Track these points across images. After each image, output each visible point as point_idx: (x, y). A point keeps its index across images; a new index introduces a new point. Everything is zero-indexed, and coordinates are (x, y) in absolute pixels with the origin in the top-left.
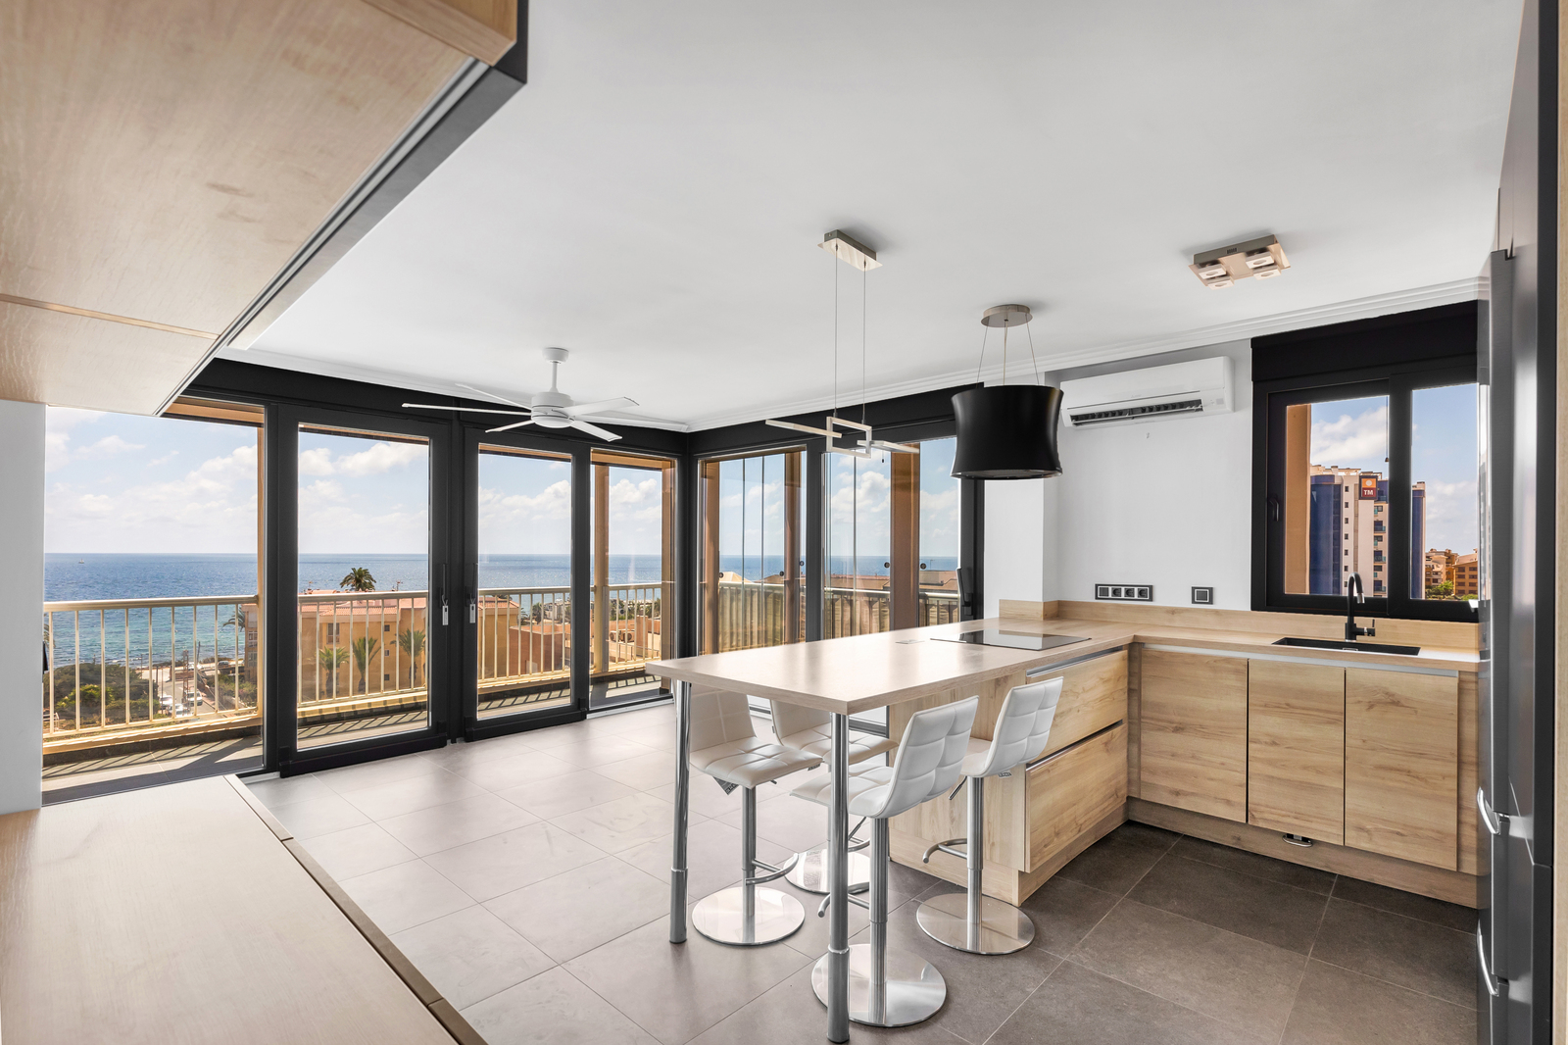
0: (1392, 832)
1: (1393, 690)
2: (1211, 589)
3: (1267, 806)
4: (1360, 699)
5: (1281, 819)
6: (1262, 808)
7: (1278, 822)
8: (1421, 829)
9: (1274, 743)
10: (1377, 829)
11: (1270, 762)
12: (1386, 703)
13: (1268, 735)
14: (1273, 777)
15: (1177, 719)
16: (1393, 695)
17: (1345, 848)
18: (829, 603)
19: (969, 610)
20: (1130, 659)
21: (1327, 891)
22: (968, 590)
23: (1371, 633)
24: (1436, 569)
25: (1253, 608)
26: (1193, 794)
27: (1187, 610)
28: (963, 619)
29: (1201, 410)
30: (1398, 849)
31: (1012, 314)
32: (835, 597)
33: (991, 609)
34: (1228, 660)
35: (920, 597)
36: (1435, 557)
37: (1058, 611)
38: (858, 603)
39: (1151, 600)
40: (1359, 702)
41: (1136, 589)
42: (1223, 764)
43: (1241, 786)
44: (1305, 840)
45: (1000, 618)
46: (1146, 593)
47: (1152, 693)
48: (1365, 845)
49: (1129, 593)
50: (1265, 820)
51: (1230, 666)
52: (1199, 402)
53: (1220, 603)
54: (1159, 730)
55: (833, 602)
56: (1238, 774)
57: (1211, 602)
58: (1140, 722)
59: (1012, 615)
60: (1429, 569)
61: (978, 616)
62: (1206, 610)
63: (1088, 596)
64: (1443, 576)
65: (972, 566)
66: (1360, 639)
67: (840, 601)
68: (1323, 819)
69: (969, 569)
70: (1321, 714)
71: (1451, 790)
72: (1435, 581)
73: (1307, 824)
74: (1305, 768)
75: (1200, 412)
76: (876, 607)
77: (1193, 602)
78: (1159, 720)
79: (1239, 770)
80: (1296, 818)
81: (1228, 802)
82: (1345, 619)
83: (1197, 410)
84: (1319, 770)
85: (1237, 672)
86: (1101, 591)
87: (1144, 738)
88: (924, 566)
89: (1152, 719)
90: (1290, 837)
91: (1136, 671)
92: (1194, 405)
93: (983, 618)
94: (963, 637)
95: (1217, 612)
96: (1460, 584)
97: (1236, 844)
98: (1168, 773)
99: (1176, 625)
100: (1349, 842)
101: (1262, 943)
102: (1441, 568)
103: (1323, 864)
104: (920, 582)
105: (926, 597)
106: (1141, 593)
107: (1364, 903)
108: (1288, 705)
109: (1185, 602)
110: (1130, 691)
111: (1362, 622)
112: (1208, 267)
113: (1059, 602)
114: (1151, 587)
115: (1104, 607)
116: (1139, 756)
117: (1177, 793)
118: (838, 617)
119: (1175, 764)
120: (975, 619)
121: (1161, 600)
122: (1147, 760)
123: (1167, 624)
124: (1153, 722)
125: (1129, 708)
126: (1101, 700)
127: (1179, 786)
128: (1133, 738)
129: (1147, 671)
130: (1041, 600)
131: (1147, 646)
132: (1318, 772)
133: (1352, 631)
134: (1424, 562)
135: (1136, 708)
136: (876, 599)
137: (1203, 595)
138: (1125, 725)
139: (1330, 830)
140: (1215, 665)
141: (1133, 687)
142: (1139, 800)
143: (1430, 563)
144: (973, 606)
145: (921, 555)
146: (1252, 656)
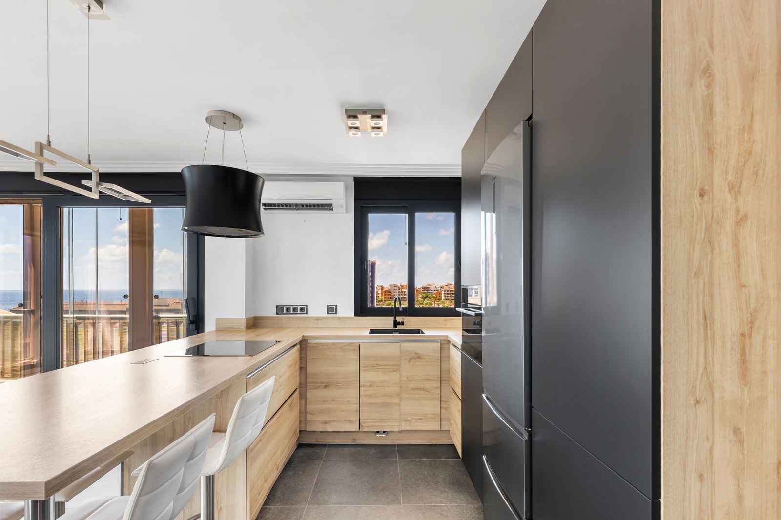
0: (418, 419)
1: (418, 351)
2: (336, 306)
3: (368, 419)
4: (406, 357)
5: (374, 424)
6: (366, 421)
7: (373, 426)
8: (428, 414)
9: (371, 386)
10: (413, 419)
11: (370, 396)
12: (415, 358)
13: (368, 382)
14: (371, 403)
15: (325, 380)
16: (418, 354)
17: (401, 431)
18: (72, 327)
19: (193, 326)
20: (301, 350)
21: (396, 457)
22: (193, 313)
23: (403, 324)
24: (379, 292)
25: (355, 315)
26: (334, 421)
27: (325, 318)
28: (189, 334)
29: (332, 210)
30: (420, 426)
31: (229, 120)
32: (78, 321)
33: (210, 325)
34: (350, 345)
35: (153, 317)
36: (378, 288)
37: (254, 323)
38: (100, 325)
39: (307, 313)
40: (406, 359)
41: (299, 307)
42: (348, 401)
43: (356, 411)
44: (384, 432)
45: (216, 330)
46: (304, 309)
47: (311, 368)
48: (408, 428)
49: (295, 310)
50: (368, 426)
51: (351, 348)
52: (331, 205)
53: (341, 313)
54: (316, 388)
55: (76, 326)
56: (355, 405)
57: (336, 313)
58: (306, 386)
59: (224, 328)
60: (377, 292)
61: (200, 330)
62: (334, 317)
63: (272, 313)
64: (380, 295)
65: (195, 296)
66: (399, 327)
67: (83, 324)
68: (392, 419)
69: (193, 299)
70: (391, 367)
71: (438, 394)
72: (378, 297)
73: (385, 424)
74: (385, 395)
75: (331, 211)
76: (116, 328)
77: (328, 313)
78: (316, 383)
79: (356, 403)
80: (381, 422)
81: (351, 421)
82: (393, 318)
83: (330, 210)
84: (389, 396)
85: (355, 350)
86: (280, 309)
87: (309, 395)
88: (157, 297)
89: (312, 383)
90: (378, 432)
91: (304, 356)
92: (328, 207)
93: (204, 332)
94: (189, 352)
95: (339, 318)
96: (385, 298)
97: (353, 442)
98: (321, 412)
99: (320, 326)
100: (403, 428)
101: (381, 506)
102: (380, 292)
103: (391, 441)
104: (154, 305)
105: (159, 318)
106: (301, 310)
107: (412, 458)
108: (377, 365)
109: (323, 313)
110: (301, 368)
111: (399, 319)
112: (351, 119)
113: (254, 317)
114: (306, 306)
115: (281, 319)
116: (306, 405)
117: (326, 423)
118: (81, 336)
119: (325, 406)
120: (198, 333)
121: (311, 313)
122: (310, 407)
123: (315, 326)
124: (313, 385)
125: (300, 379)
126: (288, 379)
127: (327, 418)
128: (303, 396)
129: (310, 355)
130: (244, 317)
131: (309, 341)
132: (390, 397)
133: (396, 324)
134: (376, 290)
135: (304, 378)
136: (117, 321)
137: (332, 309)
138: (298, 390)
139: (394, 425)
140: (343, 348)
141: (302, 366)
142: (305, 431)
143: (377, 290)
144: (196, 323)
145: (154, 289)
146: (360, 341)
